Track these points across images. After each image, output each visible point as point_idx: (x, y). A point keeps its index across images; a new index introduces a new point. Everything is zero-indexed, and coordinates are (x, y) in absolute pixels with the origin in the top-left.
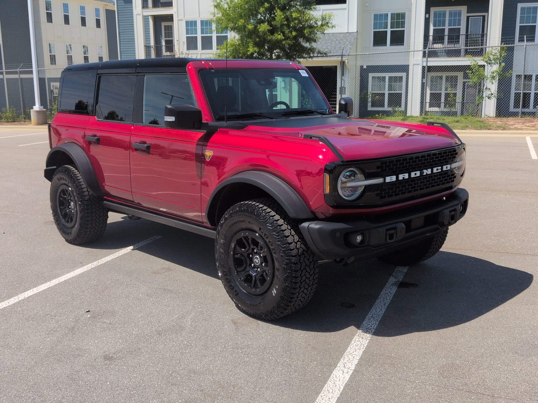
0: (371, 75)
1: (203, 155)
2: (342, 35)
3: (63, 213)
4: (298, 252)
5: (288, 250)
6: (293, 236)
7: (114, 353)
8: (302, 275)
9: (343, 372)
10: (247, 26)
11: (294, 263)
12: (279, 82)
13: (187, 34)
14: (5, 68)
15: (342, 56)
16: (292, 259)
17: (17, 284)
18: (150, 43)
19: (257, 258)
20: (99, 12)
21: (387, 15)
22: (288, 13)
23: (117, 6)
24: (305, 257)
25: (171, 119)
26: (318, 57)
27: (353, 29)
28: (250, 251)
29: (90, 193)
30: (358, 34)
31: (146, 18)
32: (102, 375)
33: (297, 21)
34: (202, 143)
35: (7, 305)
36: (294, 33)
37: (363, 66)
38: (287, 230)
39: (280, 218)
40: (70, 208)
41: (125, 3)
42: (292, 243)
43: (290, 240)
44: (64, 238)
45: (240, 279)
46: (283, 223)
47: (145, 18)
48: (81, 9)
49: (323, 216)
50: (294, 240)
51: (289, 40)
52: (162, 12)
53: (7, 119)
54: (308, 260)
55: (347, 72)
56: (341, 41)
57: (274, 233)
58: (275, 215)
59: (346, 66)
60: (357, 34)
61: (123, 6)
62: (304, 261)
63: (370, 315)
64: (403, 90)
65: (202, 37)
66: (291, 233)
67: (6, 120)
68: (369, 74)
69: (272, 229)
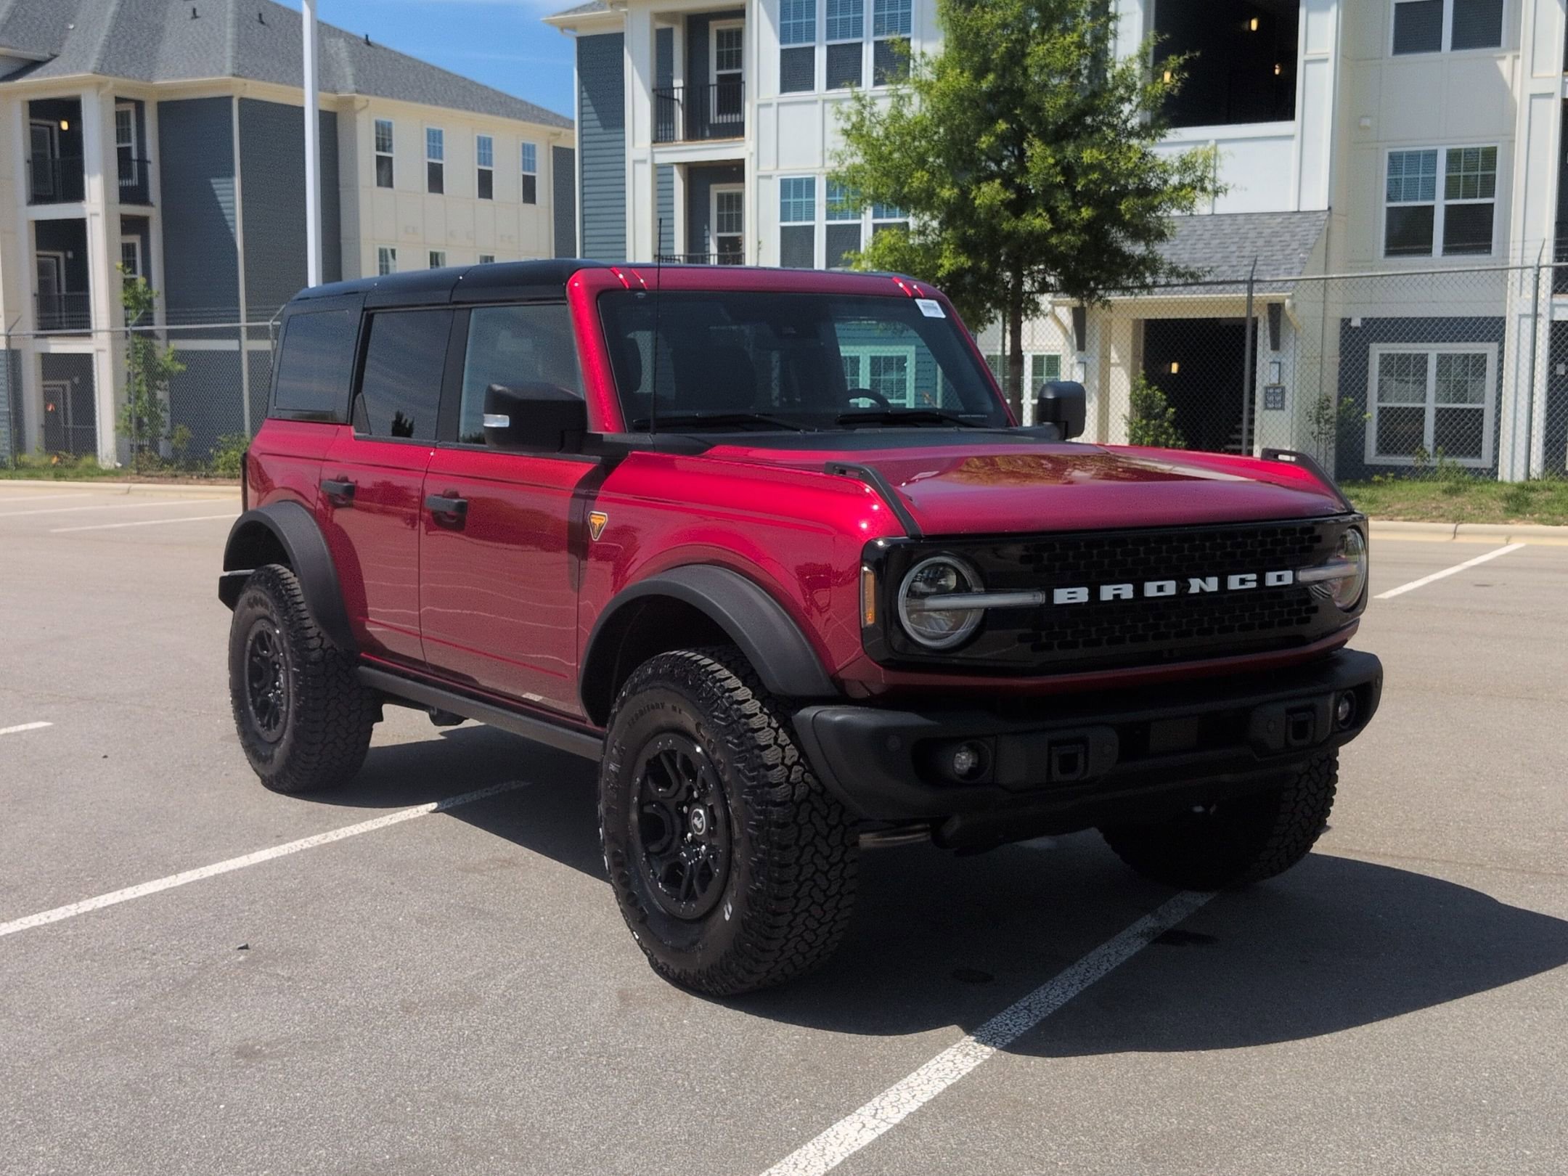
0: (1377, 351)
1: (585, 527)
2: (1280, 220)
3: (259, 700)
4: (793, 794)
5: (763, 786)
6: (783, 748)
7: (267, 1045)
8: (802, 861)
9: (864, 1126)
10: (938, 190)
11: (779, 826)
12: (1068, 366)
13: (782, 219)
14: (247, 316)
15: (1251, 282)
16: (771, 812)
17: (88, 876)
18: (673, 248)
19: (699, 816)
20: (534, 156)
21: (1433, 155)
22: (1070, 150)
23: (581, 135)
24: (814, 809)
25: (499, 421)
26: (1167, 285)
27: (1317, 199)
28: (683, 795)
29: (325, 642)
30: (1334, 216)
31: (664, 171)
32: (215, 1089)
33: (1096, 176)
34: (583, 492)
35: (42, 923)
36: (1086, 213)
37: (1350, 320)
38: (767, 729)
39: (750, 697)
40: (276, 688)
41: (604, 126)
42: (775, 766)
43: (770, 756)
44: (258, 774)
45: (654, 874)
46: (758, 711)
47: (661, 174)
48: (479, 148)
49: (861, 693)
50: (783, 758)
51: (1070, 231)
52: (715, 151)
53: (232, 469)
54: (825, 818)
55: (1291, 336)
56: (1274, 239)
57: (730, 738)
58: (738, 688)
59: (1288, 319)
60: (1330, 216)
61: (596, 138)
62: (810, 821)
63: (1024, 1003)
64: (1487, 398)
65: (829, 227)
66: (776, 739)
67: (228, 471)
68: (1371, 345)
69: (726, 727)
